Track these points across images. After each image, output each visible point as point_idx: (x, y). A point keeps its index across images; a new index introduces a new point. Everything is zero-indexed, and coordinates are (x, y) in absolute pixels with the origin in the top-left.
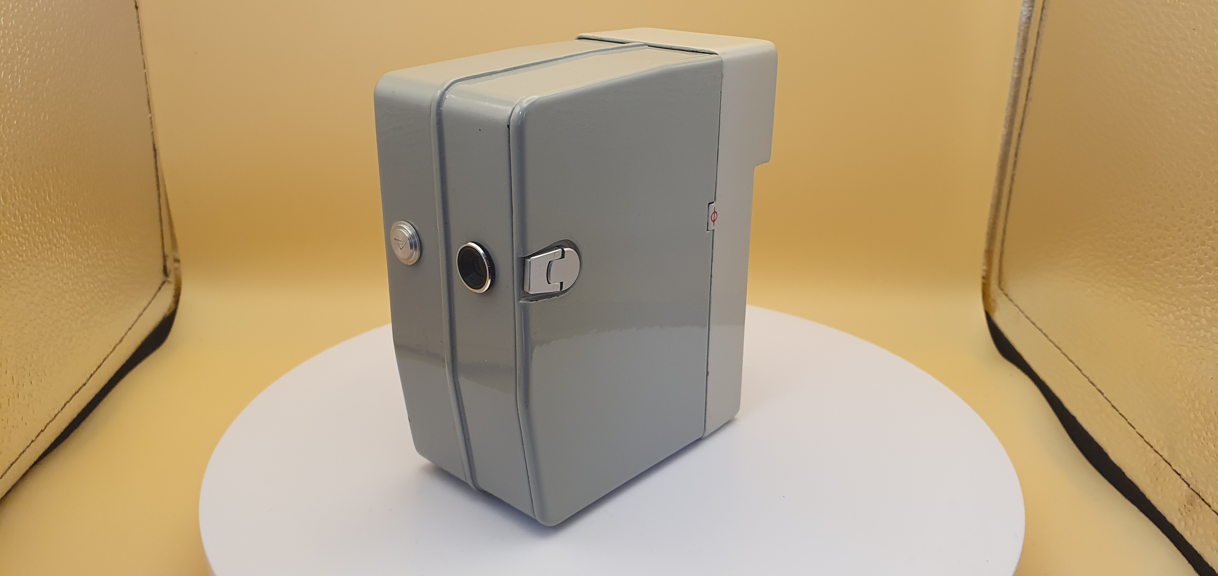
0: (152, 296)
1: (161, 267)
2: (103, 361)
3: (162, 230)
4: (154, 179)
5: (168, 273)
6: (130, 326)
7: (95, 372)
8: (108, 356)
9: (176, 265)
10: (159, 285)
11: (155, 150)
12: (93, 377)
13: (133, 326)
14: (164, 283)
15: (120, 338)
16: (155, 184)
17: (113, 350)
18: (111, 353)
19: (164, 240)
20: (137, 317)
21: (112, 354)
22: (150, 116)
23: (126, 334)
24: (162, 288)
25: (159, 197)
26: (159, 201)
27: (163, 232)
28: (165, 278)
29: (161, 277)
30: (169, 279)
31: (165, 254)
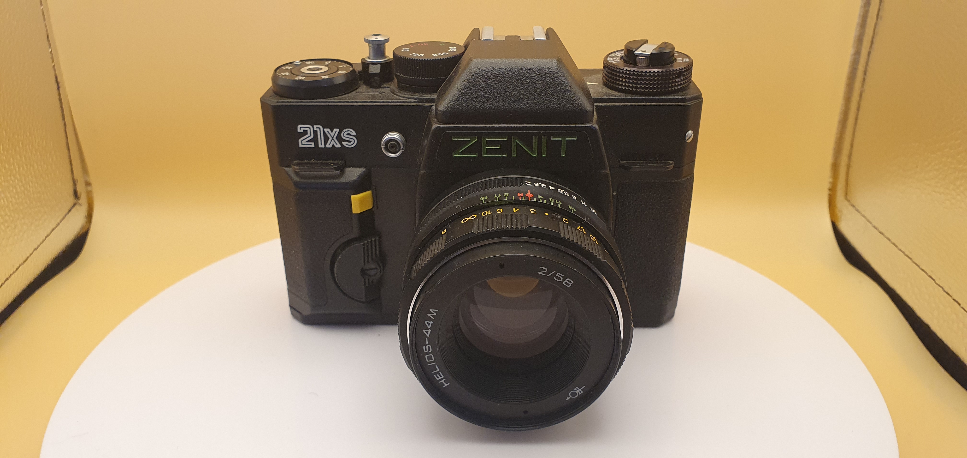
0: (61, 218)
1: (70, 191)
4: (59, 110)
5: (79, 196)
6: (36, 247)
10: (69, 208)
11: (57, 83)
13: (39, 246)
14: (74, 205)
15: (24, 258)
18: (14, 272)
19: (73, 167)
20: (44, 238)
21: (16, 273)
22: (50, 50)
23: (31, 255)
24: (73, 210)
25: (65, 127)
26: (65, 130)
27: (72, 159)
28: (76, 201)
29: (72, 200)
30: (80, 202)
31: (75, 178)
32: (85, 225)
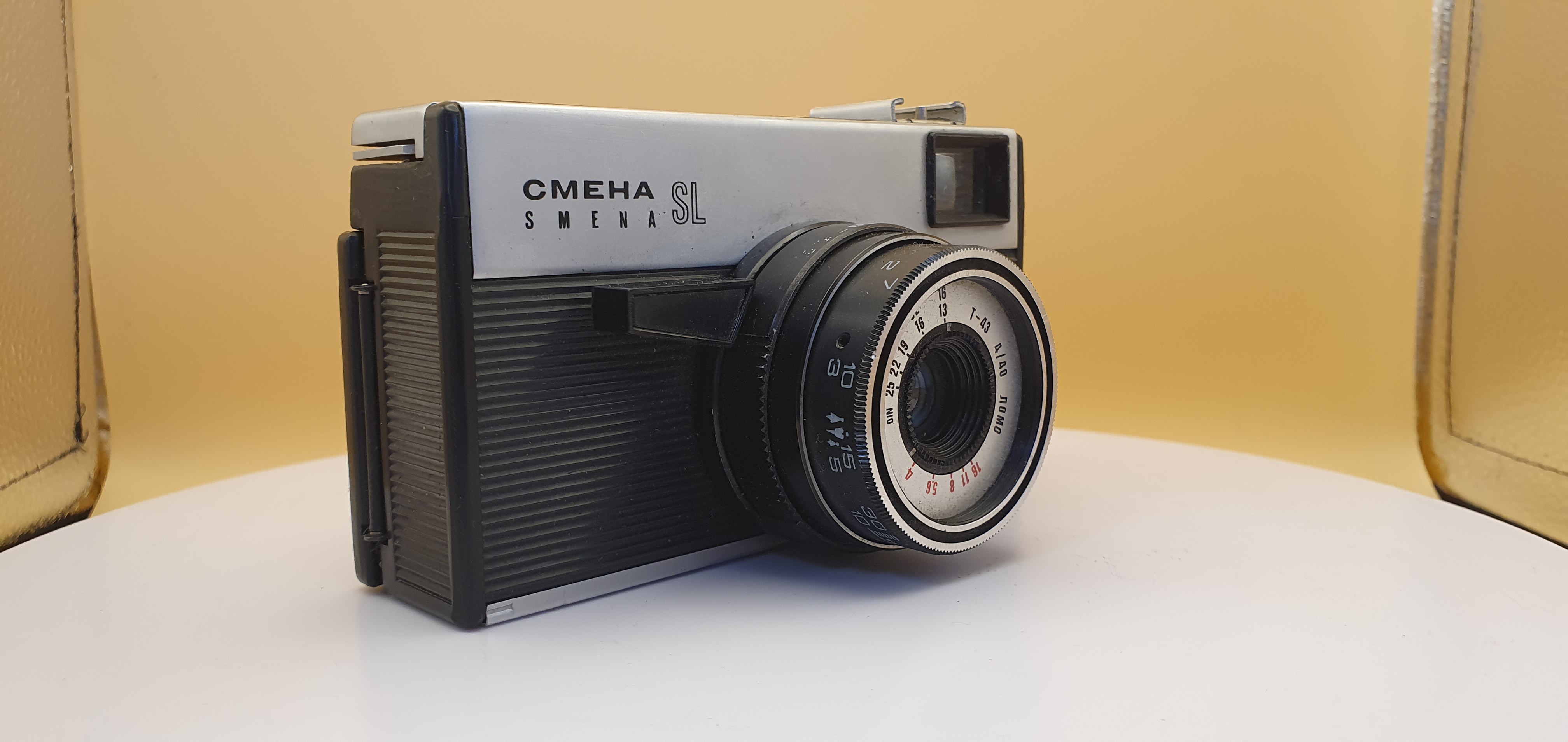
1: (72, 426)
3: (78, 361)
4: (71, 273)
5: (84, 438)
9: (103, 434)
10: (65, 450)
11: (75, 226)
14: (73, 449)
19: (81, 380)
22: (71, 170)
24: (68, 457)
25: (78, 306)
26: (77, 311)
27: (81, 365)
28: (78, 442)
29: (70, 439)
30: (85, 446)
31: (82, 404)
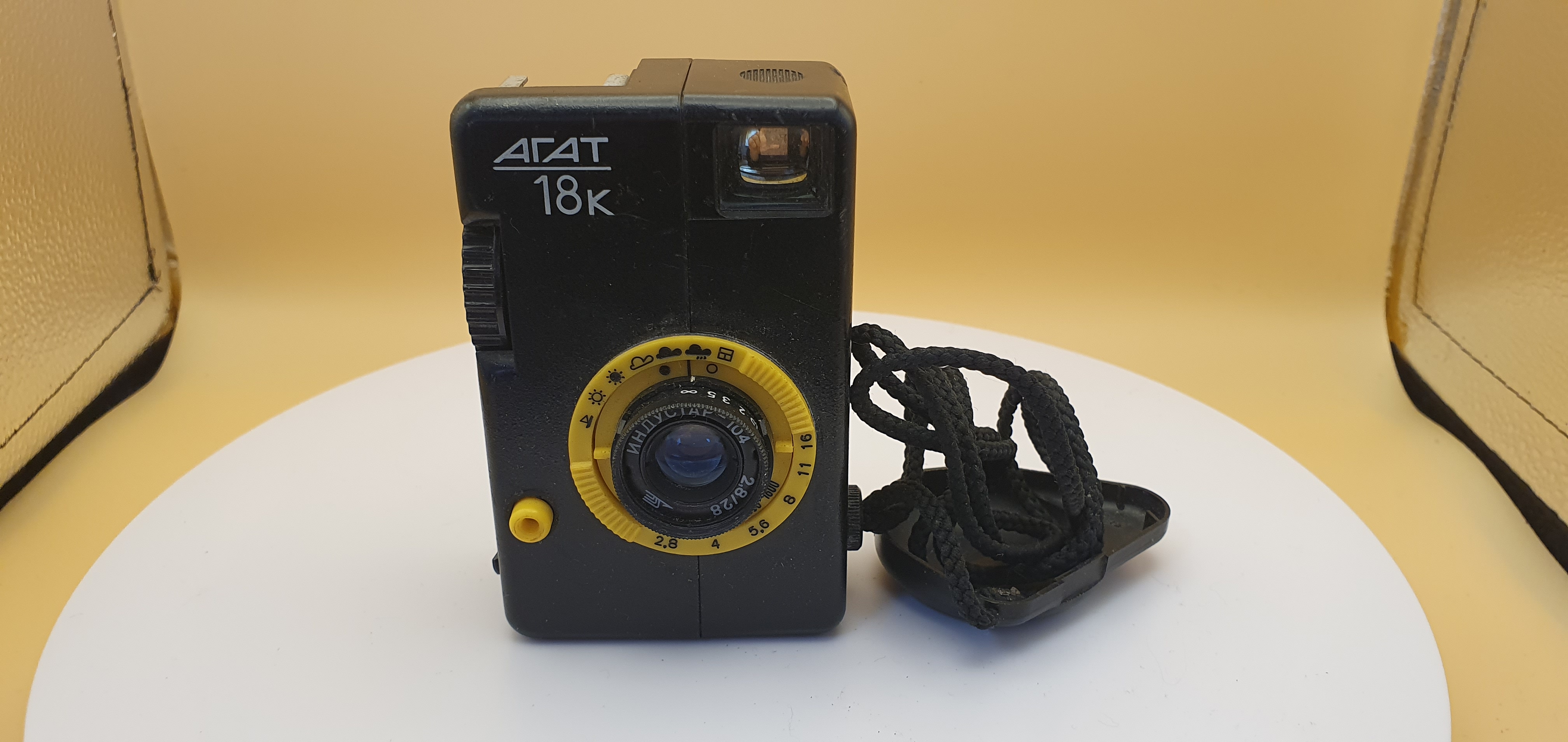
0: (129, 310)
1: (146, 269)
2: (37, 411)
3: (143, 211)
4: (127, 133)
6: (88, 356)
7: (21, 427)
8: (46, 401)
9: (173, 263)
11: (125, 88)
12: (19, 433)
13: (91, 356)
15: (69, 374)
16: (127, 141)
17: (56, 393)
18: (52, 396)
19: (148, 226)
20: (101, 341)
21: (55, 396)
22: (114, 36)
23: (79, 368)
25: (137, 161)
26: (137, 167)
27: (146, 215)
28: (152, 283)
29: (144, 282)
30: (159, 285)
31: (151, 247)
32: (165, 324)
